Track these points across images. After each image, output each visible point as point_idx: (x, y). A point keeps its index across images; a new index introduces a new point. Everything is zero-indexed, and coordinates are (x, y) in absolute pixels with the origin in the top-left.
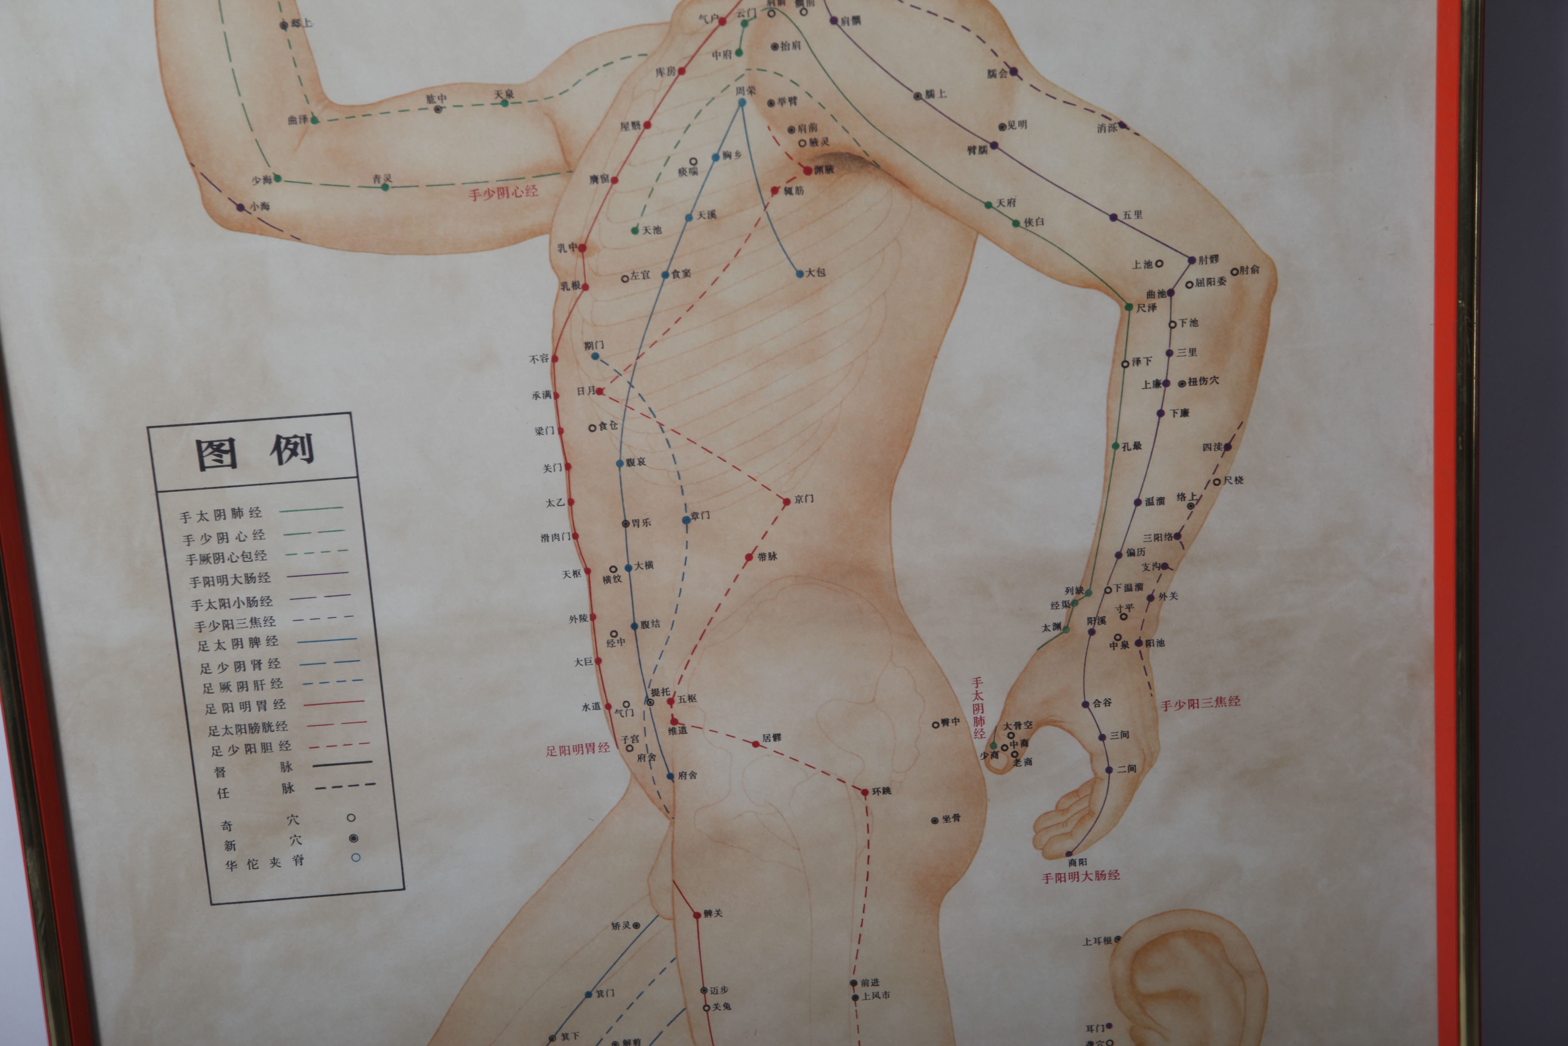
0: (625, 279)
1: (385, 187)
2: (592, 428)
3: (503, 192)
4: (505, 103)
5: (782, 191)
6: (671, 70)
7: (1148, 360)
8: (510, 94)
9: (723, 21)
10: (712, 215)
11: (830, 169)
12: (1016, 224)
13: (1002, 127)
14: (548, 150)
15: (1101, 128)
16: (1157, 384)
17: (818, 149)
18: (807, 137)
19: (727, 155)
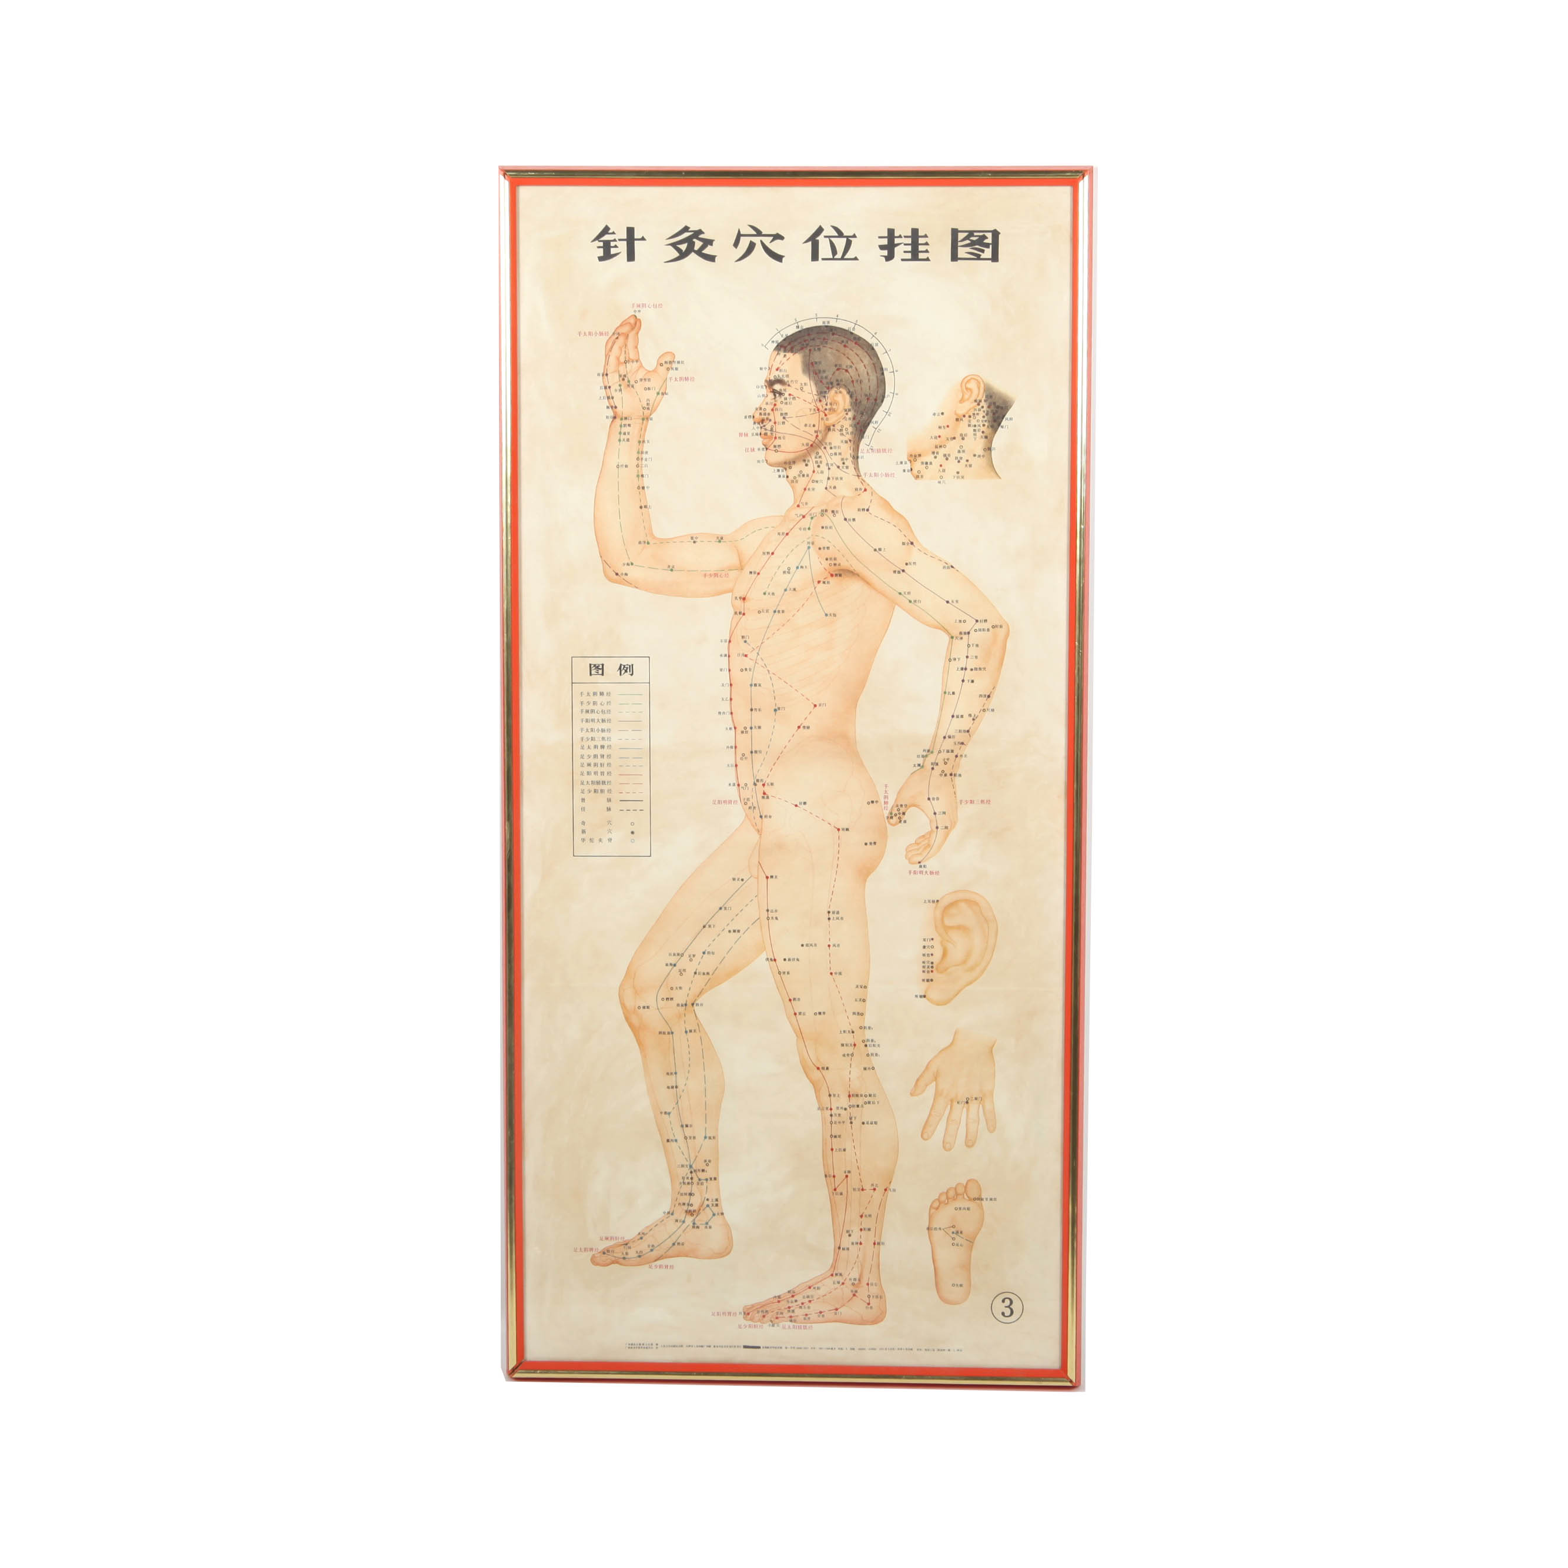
0: (759, 612)
1: (672, 570)
2: (742, 670)
3: (716, 575)
4: (720, 541)
5: (822, 582)
6: (783, 533)
7: (959, 659)
8: (722, 538)
9: (804, 517)
10: (795, 589)
11: (840, 575)
12: (910, 601)
13: (907, 564)
14: (732, 560)
15: (944, 567)
16: (962, 669)
17: (837, 567)
18: (833, 562)
19: (802, 567)
